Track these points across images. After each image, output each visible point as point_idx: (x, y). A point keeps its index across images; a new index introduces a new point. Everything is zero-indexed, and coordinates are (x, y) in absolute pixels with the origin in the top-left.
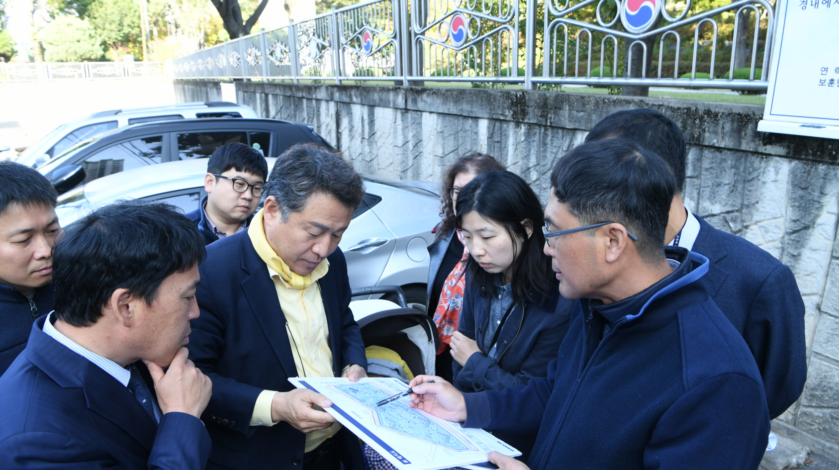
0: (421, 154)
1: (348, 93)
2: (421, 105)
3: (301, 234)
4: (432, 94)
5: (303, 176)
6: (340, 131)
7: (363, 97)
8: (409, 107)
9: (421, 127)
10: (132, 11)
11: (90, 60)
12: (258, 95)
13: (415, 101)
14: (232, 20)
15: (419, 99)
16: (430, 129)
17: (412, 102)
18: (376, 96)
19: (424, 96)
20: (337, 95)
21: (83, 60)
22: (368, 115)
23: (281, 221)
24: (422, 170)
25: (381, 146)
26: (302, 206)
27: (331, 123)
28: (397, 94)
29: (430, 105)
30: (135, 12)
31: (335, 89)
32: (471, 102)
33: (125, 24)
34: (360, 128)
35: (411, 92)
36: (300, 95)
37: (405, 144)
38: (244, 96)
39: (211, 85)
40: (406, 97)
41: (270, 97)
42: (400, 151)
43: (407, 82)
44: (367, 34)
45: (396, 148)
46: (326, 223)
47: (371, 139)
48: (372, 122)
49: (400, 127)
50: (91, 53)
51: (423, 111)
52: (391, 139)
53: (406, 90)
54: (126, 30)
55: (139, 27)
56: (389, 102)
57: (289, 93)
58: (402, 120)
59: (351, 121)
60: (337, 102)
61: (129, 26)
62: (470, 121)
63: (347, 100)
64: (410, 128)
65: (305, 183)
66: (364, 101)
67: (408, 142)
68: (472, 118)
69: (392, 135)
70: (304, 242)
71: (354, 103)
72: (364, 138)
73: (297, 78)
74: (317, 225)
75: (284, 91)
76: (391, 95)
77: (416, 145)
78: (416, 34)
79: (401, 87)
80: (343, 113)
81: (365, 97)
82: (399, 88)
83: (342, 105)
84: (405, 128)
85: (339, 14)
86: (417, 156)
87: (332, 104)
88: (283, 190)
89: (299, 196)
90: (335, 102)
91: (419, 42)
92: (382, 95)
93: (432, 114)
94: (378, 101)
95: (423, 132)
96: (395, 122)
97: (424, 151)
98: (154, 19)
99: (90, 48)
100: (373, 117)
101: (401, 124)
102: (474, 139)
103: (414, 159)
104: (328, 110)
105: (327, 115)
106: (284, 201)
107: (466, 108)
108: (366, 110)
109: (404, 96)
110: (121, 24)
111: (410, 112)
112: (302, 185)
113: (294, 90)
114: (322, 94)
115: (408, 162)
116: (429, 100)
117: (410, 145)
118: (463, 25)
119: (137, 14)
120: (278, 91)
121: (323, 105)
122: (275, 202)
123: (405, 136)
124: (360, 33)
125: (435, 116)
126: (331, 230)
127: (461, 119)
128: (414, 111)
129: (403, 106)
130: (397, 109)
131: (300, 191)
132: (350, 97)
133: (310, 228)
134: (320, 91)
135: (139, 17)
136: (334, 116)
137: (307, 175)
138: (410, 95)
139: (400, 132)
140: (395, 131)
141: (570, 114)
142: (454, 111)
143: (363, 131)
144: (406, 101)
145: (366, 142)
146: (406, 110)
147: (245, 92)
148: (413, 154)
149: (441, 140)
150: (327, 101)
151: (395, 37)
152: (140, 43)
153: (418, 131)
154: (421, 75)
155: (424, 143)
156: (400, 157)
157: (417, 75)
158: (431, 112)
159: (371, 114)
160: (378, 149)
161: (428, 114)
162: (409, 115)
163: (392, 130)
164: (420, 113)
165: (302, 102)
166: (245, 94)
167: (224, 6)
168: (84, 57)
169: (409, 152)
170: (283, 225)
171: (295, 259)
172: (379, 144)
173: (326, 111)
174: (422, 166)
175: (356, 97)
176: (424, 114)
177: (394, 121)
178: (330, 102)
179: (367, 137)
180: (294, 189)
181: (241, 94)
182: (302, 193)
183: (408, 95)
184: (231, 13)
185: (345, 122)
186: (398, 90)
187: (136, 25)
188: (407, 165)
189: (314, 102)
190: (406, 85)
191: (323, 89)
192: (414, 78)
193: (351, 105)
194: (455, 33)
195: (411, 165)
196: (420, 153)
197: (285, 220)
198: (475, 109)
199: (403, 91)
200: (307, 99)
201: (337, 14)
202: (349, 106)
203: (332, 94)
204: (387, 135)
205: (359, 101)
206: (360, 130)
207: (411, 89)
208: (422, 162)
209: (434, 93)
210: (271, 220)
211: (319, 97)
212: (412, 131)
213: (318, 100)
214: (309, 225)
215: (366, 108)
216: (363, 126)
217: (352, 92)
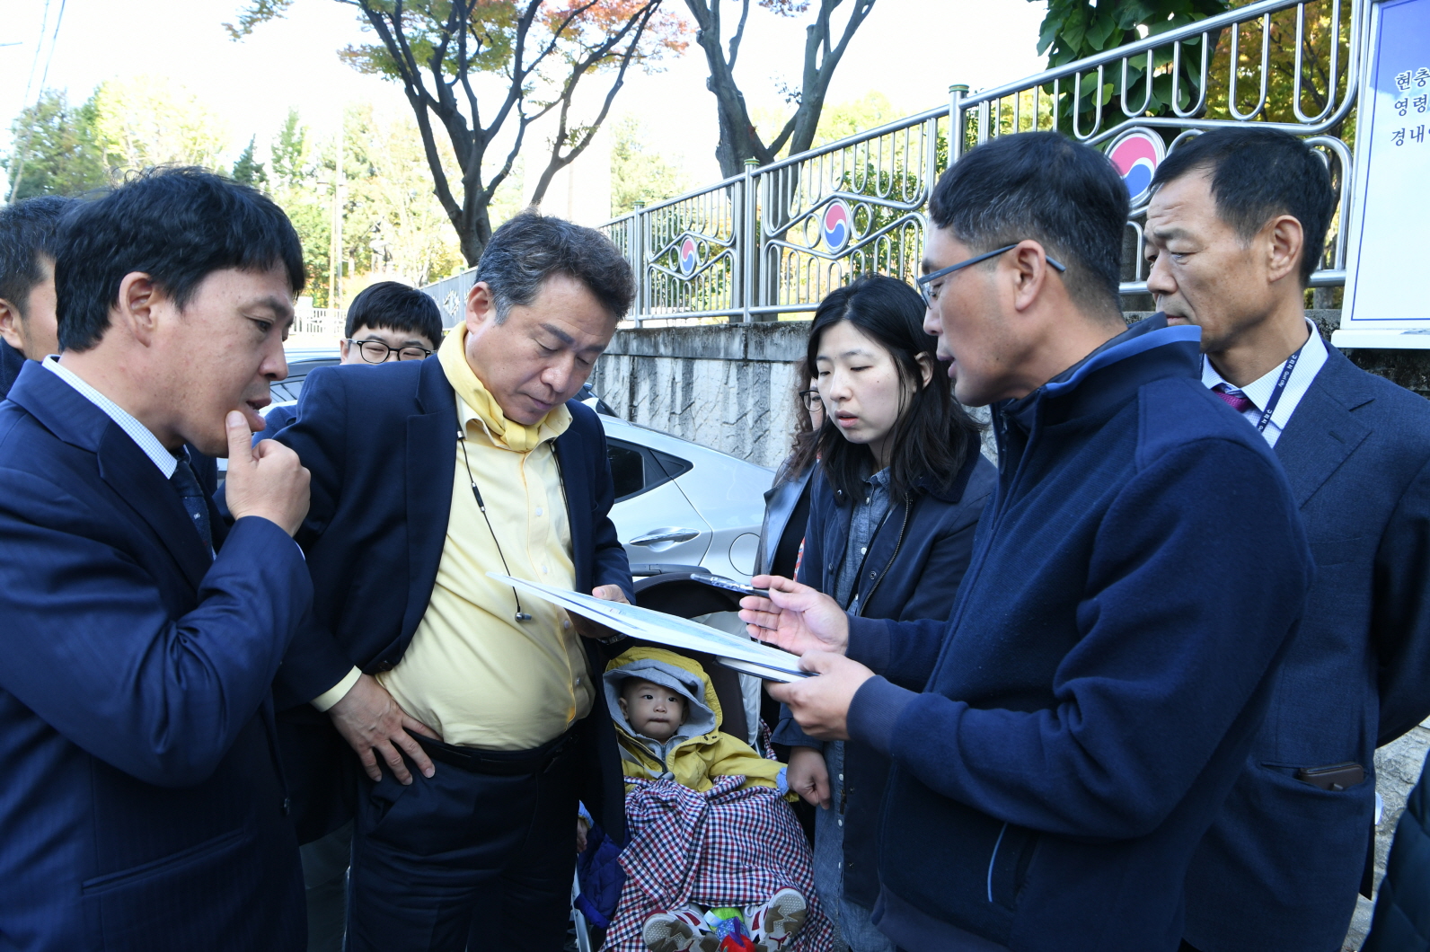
0: (767, 433)
1: (653, 339)
2: (770, 352)
3: (526, 344)
4: (790, 332)
5: (539, 244)
6: (635, 403)
7: (677, 345)
8: (750, 357)
9: (768, 388)
10: (318, 230)
13: (760, 346)
14: (475, 239)
15: (767, 342)
16: (782, 389)
17: (756, 348)
18: (697, 343)
19: (777, 336)
20: (634, 345)
22: (683, 374)
23: (494, 324)
24: (768, 460)
25: (701, 425)
26: (533, 294)
27: (622, 392)
28: (733, 336)
29: (785, 350)
30: (323, 231)
31: (632, 336)
34: (669, 396)
35: (755, 331)
37: (741, 417)
40: (746, 340)
42: (732, 430)
43: (749, 316)
44: (690, 243)
45: (726, 425)
46: (569, 329)
47: (685, 414)
48: (688, 385)
49: (734, 391)
51: (774, 362)
52: (717, 413)
53: (747, 328)
55: (325, 255)
56: (718, 350)
58: (738, 379)
59: (654, 386)
60: (633, 357)
61: (311, 252)
63: (648, 350)
64: (751, 391)
65: (539, 254)
66: (677, 351)
67: (746, 414)
69: (720, 404)
70: (529, 359)
71: (661, 356)
72: (674, 413)
74: (554, 331)
76: (723, 338)
77: (759, 419)
78: (767, 238)
79: (739, 324)
80: (643, 374)
81: (680, 344)
82: (736, 326)
83: (641, 360)
84: (742, 391)
85: (646, 215)
86: (759, 437)
87: (625, 361)
88: (502, 270)
89: (529, 276)
90: (630, 356)
91: (771, 250)
92: (708, 339)
93: (788, 365)
94: (700, 350)
95: (772, 397)
96: (726, 384)
97: (771, 428)
98: (352, 245)
100: (691, 376)
101: (737, 386)
103: (755, 442)
104: (618, 370)
105: (616, 379)
106: (502, 286)
108: (679, 366)
109: (744, 339)
111: (751, 364)
112: (535, 258)
115: (744, 447)
116: (783, 342)
117: (750, 420)
118: (844, 218)
119: (325, 234)
121: (611, 363)
122: (487, 292)
123: (741, 405)
124: (678, 243)
126: (575, 343)
128: (758, 361)
129: (740, 355)
130: (730, 360)
131: (531, 269)
132: (656, 346)
133: (541, 334)
135: (328, 239)
136: (627, 380)
137: (544, 244)
138: (753, 337)
139: (733, 399)
140: (726, 398)
143: (673, 401)
144: (746, 346)
145: (676, 420)
146: (746, 361)
148: (753, 435)
150: (617, 355)
151: (733, 245)
152: (326, 280)
153: (763, 394)
154: (774, 302)
155: (773, 414)
156: (731, 440)
157: (767, 304)
158: (786, 362)
159: (688, 373)
160: (697, 430)
161: (781, 365)
162: (750, 370)
163: (721, 396)
164: (767, 365)
167: (464, 217)
169: (747, 430)
170: (497, 329)
171: (510, 390)
172: (698, 421)
173: (615, 372)
174: (768, 453)
175: (665, 346)
176: (775, 366)
177: (725, 381)
178: (621, 357)
179: (678, 411)
180: (521, 265)
182: (534, 273)
183: (749, 336)
184: (474, 228)
185: (644, 389)
186: (734, 329)
187: (322, 251)
188: (743, 453)
190: (747, 320)
192: (762, 308)
193: (656, 359)
194: (831, 232)
195: (749, 452)
196: (766, 431)
197: (502, 321)
199: (742, 331)
201: (642, 215)
202: (654, 361)
203: (626, 344)
204: (711, 405)
205: (669, 351)
206: (668, 400)
207: (756, 327)
208: (767, 446)
209: (793, 330)
210: (477, 323)
212: (753, 397)
214: (540, 329)
215: (680, 363)
216: (673, 393)
217: (660, 339)
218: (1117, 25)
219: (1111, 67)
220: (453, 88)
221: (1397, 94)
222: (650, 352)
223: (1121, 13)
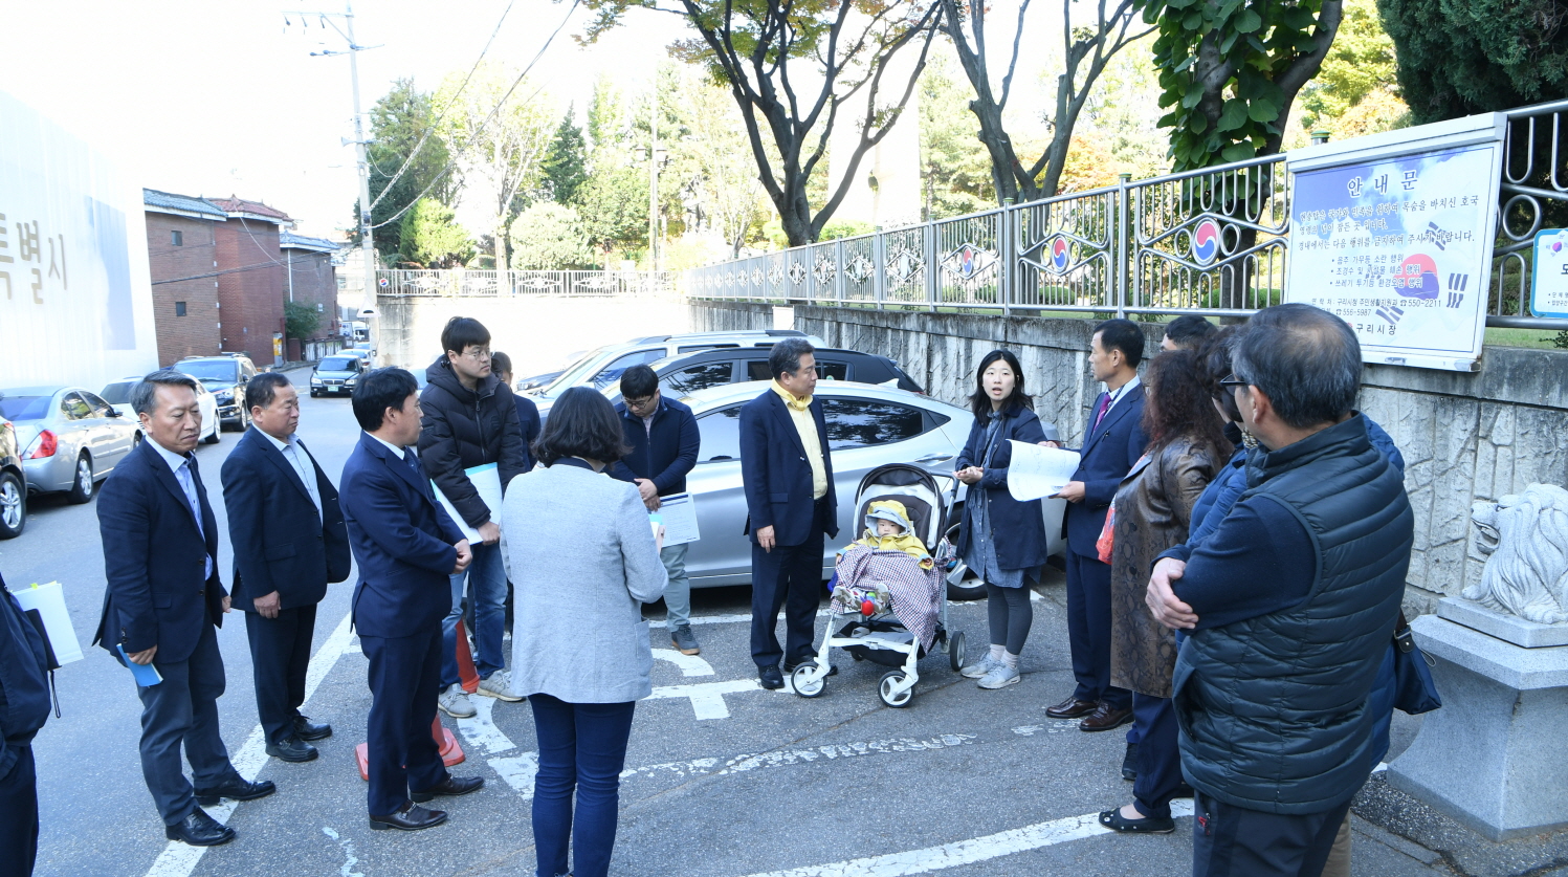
1: (944, 322)
2: (1021, 338)
4: (1032, 324)
6: (931, 370)
7: (961, 328)
8: (1009, 340)
10: (637, 194)
11: (573, 266)
12: (827, 324)
13: (1015, 332)
14: (795, 217)
15: (1021, 330)
16: (1030, 364)
17: (1013, 334)
18: (974, 327)
19: (1025, 326)
20: (930, 325)
21: (564, 267)
22: (965, 350)
27: (921, 361)
28: (997, 325)
29: (1031, 337)
30: (641, 195)
31: (928, 318)
32: (1068, 334)
33: (626, 213)
34: (955, 366)
35: (1013, 321)
36: (884, 324)
38: (806, 325)
39: (758, 309)
40: (1007, 327)
41: (844, 326)
43: (1008, 311)
44: (968, 252)
47: (967, 380)
48: (968, 358)
50: (576, 256)
51: (1023, 344)
53: (1007, 320)
54: (626, 221)
55: (644, 218)
56: (988, 334)
57: (869, 322)
59: (944, 357)
60: (929, 334)
61: (631, 215)
62: (1068, 354)
63: (940, 330)
66: (961, 332)
68: (1069, 350)
71: (949, 335)
72: (958, 379)
73: (882, 302)
75: (864, 318)
76: (991, 325)
78: (1019, 256)
79: (1002, 316)
80: (936, 348)
81: (963, 327)
82: (1000, 317)
83: (935, 338)
85: (938, 226)
87: (923, 336)
91: (1022, 265)
92: (982, 326)
93: (1032, 348)
94: (976, 332)
98: (665, 203)
99: (575, 248)
100: (970, 352)
102: (1072, 375)
104: (918, 343)
105: (917, 350)
107: (1063, 340)
108: (962, 343)
109: (1005, 327)
110: (620, 213)
113: (876, 318)
114: (912, 323)
116: (1029, 331)
118: (1064, 248)
119: (644, 198)
120: (855, 319)
121: (913, 336)
125: (1034, 349)
127: (1059, 351)
129: (1002, 338)
130: (996, 341)
132: (945, 327)
134: (910, 320)
135: (647, 203)
136: (925, 352)
138: (1011, 325)
141: (1152, 344)
142: (1054, 344)
143: (958, 370)
144: (1006, 332)
145: (961, 384)
147: (809, 319)
149: (1040, 378)
150: (918, 332)
151: (997, 258)
152: (646, 241)
157: (1019, 303)
158: (1031, 346)
159: (969, 349)
161: (1028, 347)
164: (1019, 346)
165: (886, 333)
166: (809, 323)
167: (785, 197)
168: (565, 263)
173: (916, 345)
175: (953, 328)
176: (1024, 347)
178: (921, 334)
179: (962, 377)
181: (802, 321)
183: (1009, 324)
184: (794, 207)
185: (937, 359)
186: (999, 320)
187: (641, 215)
189: (901, 333)
190: (1008, 313)
191: (914, 317)
192: (1016, 305)
193: (946, 337)
194: (1057, 257)
198: (1072, 341)
199: (1004, 322)
200: (893, 330)
201: (935, 226)
202: (944, 339)
203: (924, 324)
205: (955, 332)
206: (955, 369)
207: (1012, 319)
209: (1035, 323)
211: (908, 328)
213: (906, 332)
215: (963, 341)
216: (958, 363)
217: (948, 322)
218: (1206, 147)
219: (1207, 176)
220: (772, 78)
221: (1301, 224)
222: (942, 331)
223: (1209, 141)
